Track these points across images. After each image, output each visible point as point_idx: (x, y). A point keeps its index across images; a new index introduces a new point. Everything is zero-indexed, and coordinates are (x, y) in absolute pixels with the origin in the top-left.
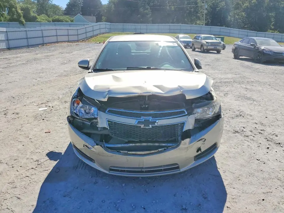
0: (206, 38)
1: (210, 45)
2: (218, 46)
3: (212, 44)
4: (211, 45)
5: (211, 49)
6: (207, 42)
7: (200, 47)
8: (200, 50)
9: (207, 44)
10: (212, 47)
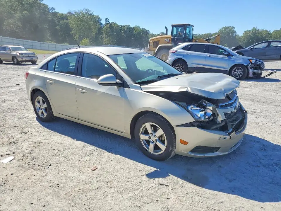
0: (16, 49)
1: (24, 56)
2: (33, 57)
3: (26, 55)
4: (26, 57)
5: (27, 60)
6: (20, 54)
7: (11, 58)
8: (12, 62)
9: (21, 56)
10: (28, 59)
